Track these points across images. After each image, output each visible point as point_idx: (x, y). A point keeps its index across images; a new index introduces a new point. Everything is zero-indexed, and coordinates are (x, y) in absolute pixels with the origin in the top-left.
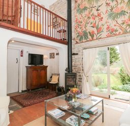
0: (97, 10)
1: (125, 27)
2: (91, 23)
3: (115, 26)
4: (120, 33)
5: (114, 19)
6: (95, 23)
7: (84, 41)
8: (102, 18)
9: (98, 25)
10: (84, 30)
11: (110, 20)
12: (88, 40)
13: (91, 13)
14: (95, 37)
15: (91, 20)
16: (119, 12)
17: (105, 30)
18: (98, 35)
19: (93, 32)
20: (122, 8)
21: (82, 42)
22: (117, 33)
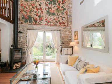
0: (40, 5)
1: (55, 22)
2: (35, 12)
3: (50, 20)
4: (52, 24)
5: (49, 15)
6: (38, 13)
7: (28, 23)
8: (43, 12)
9: (40, 15)
10: (29, 15)
11: (47, 15)
12: (32, 23)
13: (35, 5)
14: (38, 23)
15: (35, 10)
16: (52, 13)
17: (44, 20)
18: (40, 22)
19: (36, 19)
20: (54, 11)
21: (27, 24)
22: (51, 24)
